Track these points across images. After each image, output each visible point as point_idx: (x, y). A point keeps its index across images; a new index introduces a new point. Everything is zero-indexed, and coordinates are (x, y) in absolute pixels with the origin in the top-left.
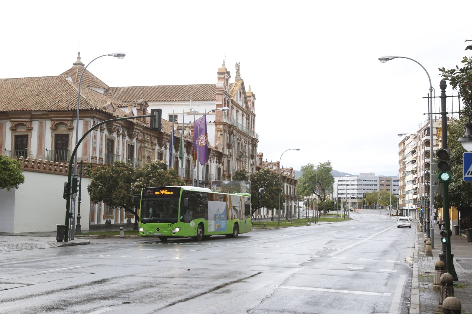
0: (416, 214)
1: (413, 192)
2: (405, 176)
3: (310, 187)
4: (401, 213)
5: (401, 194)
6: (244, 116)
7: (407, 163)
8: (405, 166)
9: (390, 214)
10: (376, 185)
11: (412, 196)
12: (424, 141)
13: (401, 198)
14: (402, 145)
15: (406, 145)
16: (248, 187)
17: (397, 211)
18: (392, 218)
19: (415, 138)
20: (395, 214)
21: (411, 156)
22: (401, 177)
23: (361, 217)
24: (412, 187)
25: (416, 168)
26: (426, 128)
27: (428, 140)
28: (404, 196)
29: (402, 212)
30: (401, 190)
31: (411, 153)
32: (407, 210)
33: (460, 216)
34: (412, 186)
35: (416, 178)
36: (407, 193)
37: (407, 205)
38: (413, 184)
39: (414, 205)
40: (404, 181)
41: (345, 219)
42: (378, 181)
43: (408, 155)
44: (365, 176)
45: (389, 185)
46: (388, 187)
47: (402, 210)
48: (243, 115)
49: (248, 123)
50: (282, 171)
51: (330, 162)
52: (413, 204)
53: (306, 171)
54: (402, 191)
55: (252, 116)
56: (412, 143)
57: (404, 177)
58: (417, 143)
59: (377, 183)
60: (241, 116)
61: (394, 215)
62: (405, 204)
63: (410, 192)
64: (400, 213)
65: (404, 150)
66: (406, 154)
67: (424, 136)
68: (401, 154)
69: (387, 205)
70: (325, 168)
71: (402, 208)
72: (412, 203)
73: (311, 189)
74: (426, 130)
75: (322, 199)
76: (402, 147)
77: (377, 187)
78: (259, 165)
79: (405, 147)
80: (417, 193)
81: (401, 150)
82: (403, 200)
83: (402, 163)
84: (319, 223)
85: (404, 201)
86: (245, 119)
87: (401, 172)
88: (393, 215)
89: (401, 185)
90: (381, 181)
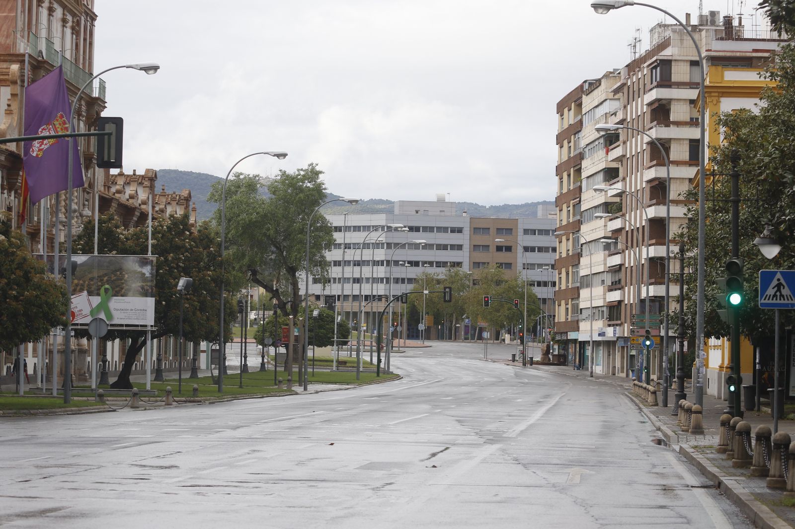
0: (614, 360)
1: (609, 281)
2: (579, 223)
3: (246, 260)
4: (559, 356)
5: (563, 287)
6: (67, 22)
7: (588, 177)
8: (580, 188)
9: (524, 359)
10: (460, 247)
11: (605, 294)
12: (650, 104)
13: (563, 302)
14: (570, 110)
15: (584, 111)
16: (148, 275)
17: (548, 347)
18: (531, 371)
19: (616, 91)
20: (538, 358)
21: (601, 153)
22: (564, 223)
23: (423, 370)
24: (605, 264)
25: (620, 195)
26: (656, 61)
27: (664, 102)
28: (575, 294)
29: (562, 352)
30: (564, 271)
31: (602, 140)
32: (583, 344)
33: (757, 361)
34: (605, 260)
35: (619, 231)
36: (586, 281)
37: (584, 326)
38: (607, 252)
39: (609, 325)
40: (575, 241)
41: (378, 375)
42: (467, 231)
43: (591, 146)
44: (417, 212)
45: (509, 249)
46: (503, 257)
47: (565, 344)
48: (64, 21)
49: (77, 45)
50: (162, 206)
51: (318, 168)
52: (607, 322)
53: (229, 202)
54: (567, 274)
55: (86, 21)
56: (607, 108)
57: (576, 227)
58: (625, 107)
59: (463, 239)
60: (60, 24)
61: (538, 363)
62: (578, 321)
63: (597, 280)
64: (556, 353)
65: (576, 128)
66: (583, 143)
67: (648, 86)
68: (565, 142)
69: (502, 326)
70: (301, 190)
71: (564, 338)
72: (603, 317)
73: (249, 266)
74: (655, 67)
75: (285, 304)
76: (570, 117)
77: (463, 256)
78: (102, 189)
79: (579, 117)
80: (623, 283)
81: (566, 126)
82: (569, 306)
83: (569, 175)
84: (311, 388)
85: (573, 313)
86: (68, 31)
87: (565, 206)
88: (532, 362)
89: (564, 255)
90: (476, 230)
